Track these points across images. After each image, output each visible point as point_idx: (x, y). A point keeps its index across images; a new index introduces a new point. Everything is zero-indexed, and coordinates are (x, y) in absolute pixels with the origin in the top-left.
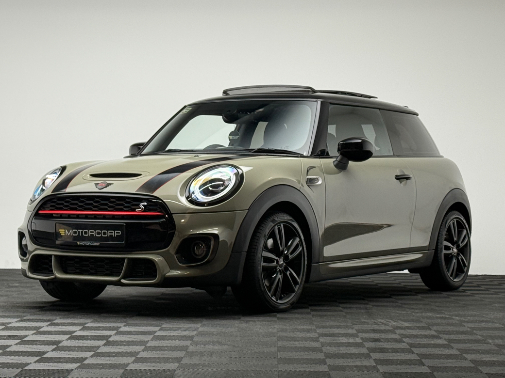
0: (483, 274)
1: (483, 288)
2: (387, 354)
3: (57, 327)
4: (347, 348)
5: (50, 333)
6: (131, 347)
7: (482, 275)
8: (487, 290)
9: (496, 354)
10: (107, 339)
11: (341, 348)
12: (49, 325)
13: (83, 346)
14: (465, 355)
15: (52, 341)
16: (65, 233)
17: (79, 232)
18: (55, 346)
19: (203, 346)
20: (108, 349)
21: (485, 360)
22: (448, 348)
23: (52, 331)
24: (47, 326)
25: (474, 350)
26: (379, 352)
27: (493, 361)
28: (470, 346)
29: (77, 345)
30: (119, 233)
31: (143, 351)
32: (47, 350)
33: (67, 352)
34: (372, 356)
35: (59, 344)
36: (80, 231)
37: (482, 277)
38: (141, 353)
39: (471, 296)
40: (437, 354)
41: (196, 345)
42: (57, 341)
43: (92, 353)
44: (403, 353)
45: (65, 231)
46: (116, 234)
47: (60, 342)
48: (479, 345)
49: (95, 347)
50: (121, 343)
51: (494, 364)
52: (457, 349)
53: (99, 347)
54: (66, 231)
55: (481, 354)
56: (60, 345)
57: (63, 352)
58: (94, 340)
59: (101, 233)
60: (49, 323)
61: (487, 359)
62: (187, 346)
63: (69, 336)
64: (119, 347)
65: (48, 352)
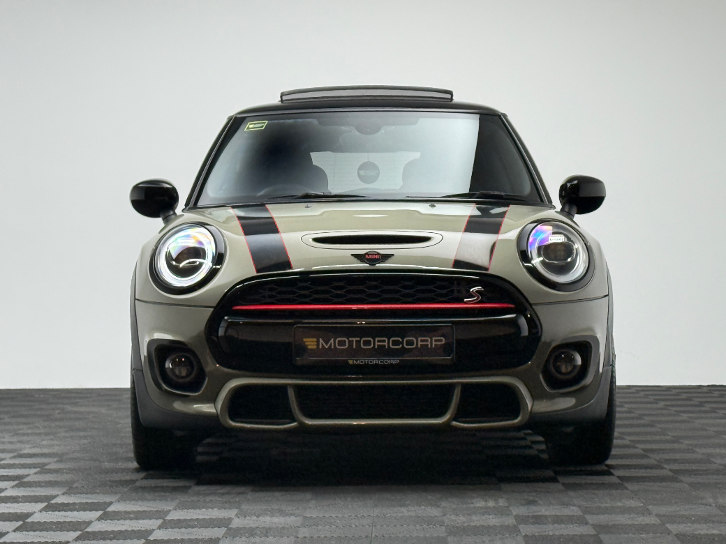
0: (710, 384)
1: (707, 407)
2: (545, 526)
3: (28, 489)
4: (483, 518)
5: (14, 500)
6: (141, 521)
7: (709, 386)
8: (714, 411)
9: (718, 522)
10: (103, 509)
11: (474, 518)
12: (16, 486)
13: (64, 522)
14: (669, 526)
15: (16, 513)
16: (318, 345)
17: (351, 342)
18: (21, 523)
19: (255, 518)
20: (104, 525)
21: (699, 534)
22: (643, 514)
23: (18, 497)
24: (13, 487)
25: (683, 516)
26: (533, 523)
27: (713, 534)
28: (678, 509)
29: (55, 521)
30: (441, 341)
31: (160, 528)
32: (7, 530)
33: (38, 533)
34: (522, 530)
35: (27, 519)
36: (354, 339)
37: (708, 388)
38: (155, 532)
39: (689, 422)
40: (625, 525)
41: (245, 517)
42: (24, 513)
43: (78, 533)
44: (572, 523)
45: (318, 342)
46: (434, 343)
47: (29, 515)
48: (693, 507)
49: (84, 522)
50: (127, 516)
51: (714, 539)
52: (656, 515)
53: (89, 523)
54: (321, 341)
55: (693, 522)
56: (29, 520)
57: (32, 533)
58: (84, 510)
59: (402, 343)
60: (16, 482)
61: (703, 532)
62: (230, 520)
63: (44, 505)
64: (122, 521)
65: (8, 532)
